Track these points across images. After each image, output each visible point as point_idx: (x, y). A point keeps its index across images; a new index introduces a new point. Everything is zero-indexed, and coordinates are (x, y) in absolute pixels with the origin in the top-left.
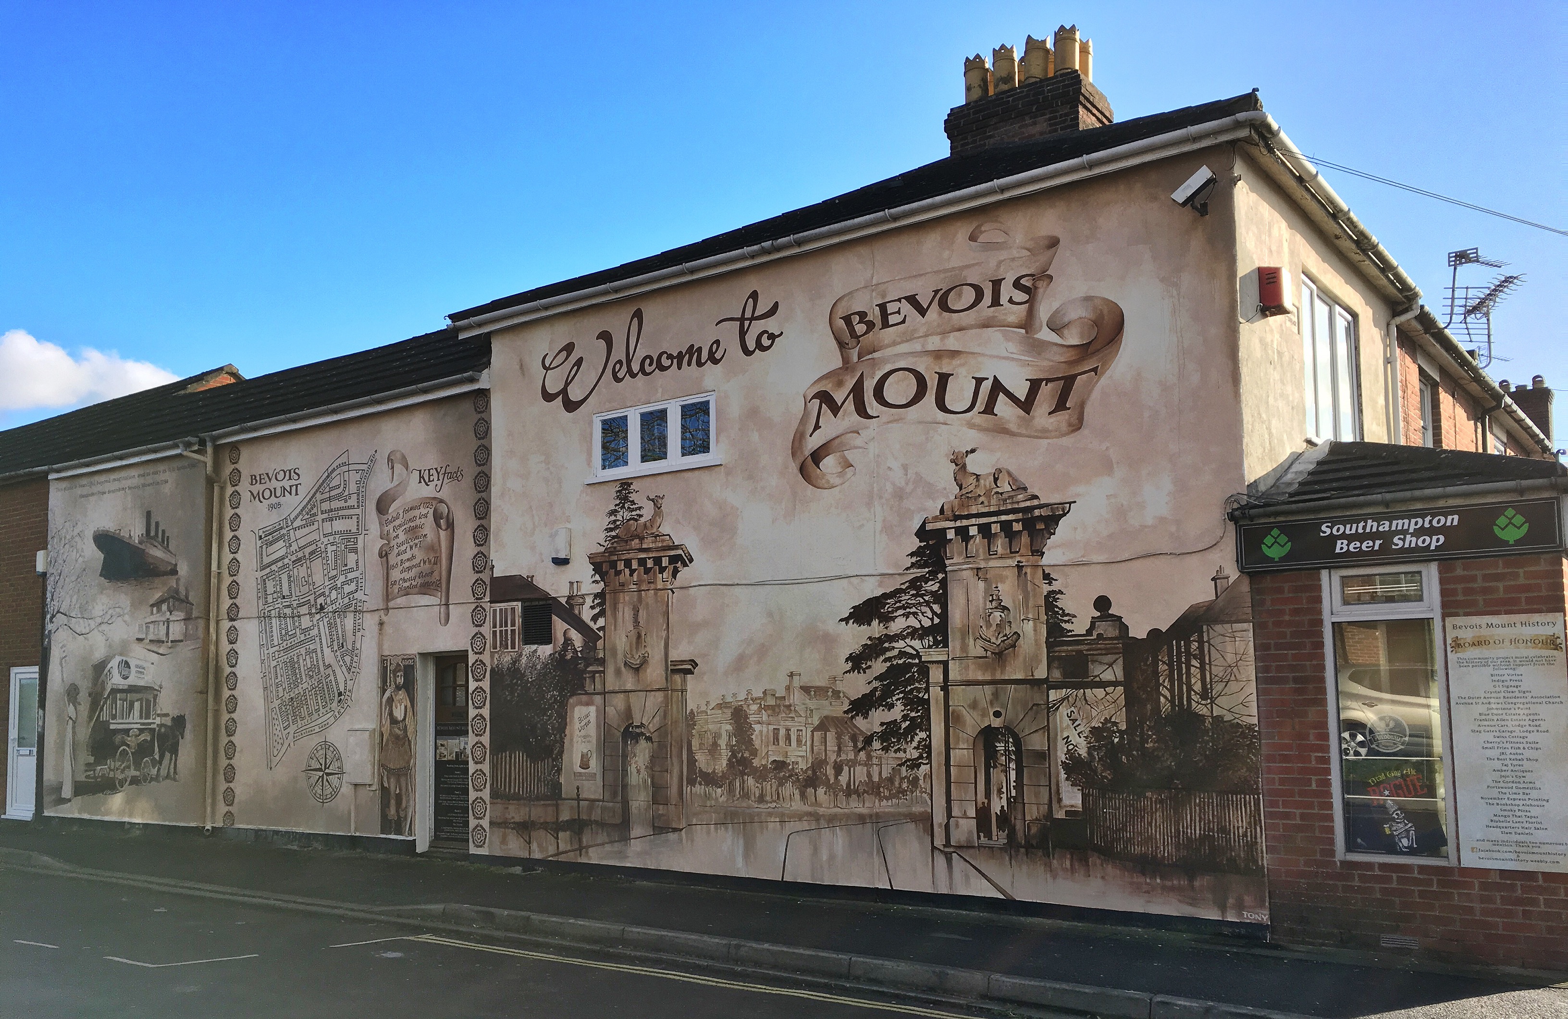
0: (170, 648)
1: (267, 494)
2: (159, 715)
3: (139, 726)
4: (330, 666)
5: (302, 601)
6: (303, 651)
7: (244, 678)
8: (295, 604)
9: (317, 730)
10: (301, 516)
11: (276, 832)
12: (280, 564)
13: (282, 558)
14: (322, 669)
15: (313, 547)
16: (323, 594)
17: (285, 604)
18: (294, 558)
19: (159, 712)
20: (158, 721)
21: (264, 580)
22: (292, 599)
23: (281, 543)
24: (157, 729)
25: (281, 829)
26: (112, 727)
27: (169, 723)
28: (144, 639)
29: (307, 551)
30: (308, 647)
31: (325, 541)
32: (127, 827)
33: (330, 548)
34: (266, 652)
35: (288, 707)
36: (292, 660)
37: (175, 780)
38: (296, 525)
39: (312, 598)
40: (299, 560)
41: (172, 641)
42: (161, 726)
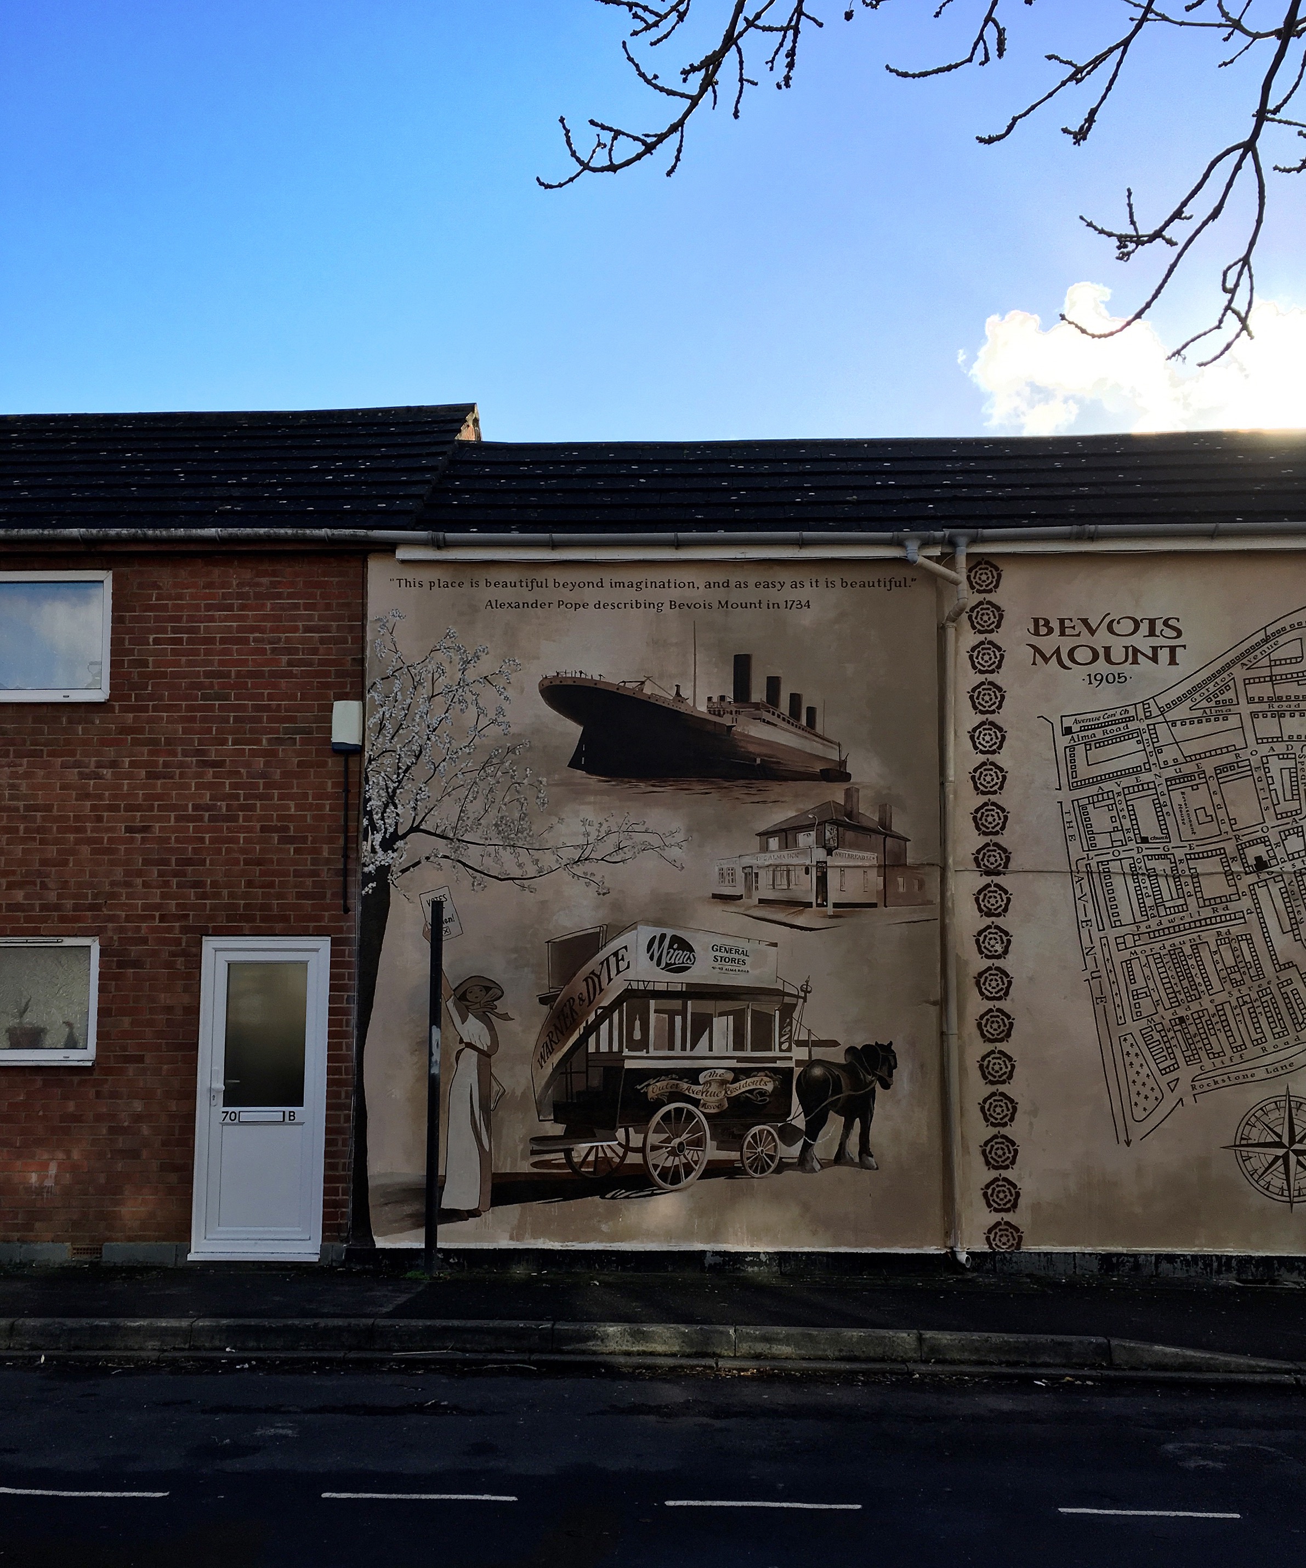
0: (831, 917)
1: (1083, 655)
2: (800, 1043)
3: (733, 1064)
4: (1290, 965)
5: (1197, 850)
6: (1209, 936)
7: (1031, 979)
8: (1180, 854)
9: (1260, 1074)
10: (1189, 703)
11: (1171, 1258)
12: (1126, 781)
13: (1136, 771)
14: (1268, 968)
15: (1229, 758)
16: (1264, 841)
17: (1145, 852)
18: (1170, 772)
19: (804, 1037)
20: (800, 1053)
21: (1084, 807)
22: (1170, 845)
23: (1131, 745)
24: (798, 1071)
25: (1178, 1251)
26: (629, 1064)
27: (842, 1060)
28: (741, 897)
29: (1209, 765)
30: (1223, 930)
31: (1264, 749)
32: (709, 1260)
33: (1275, 765)
34: (1096, 935)
35: (1171, 1034)
36: (1175, 953)
37: (863, 1165)
38: (1170, 716)
39: (1230, 848)
40: (1189, 777)
41: (836, 905)
42: (810, 1064)
